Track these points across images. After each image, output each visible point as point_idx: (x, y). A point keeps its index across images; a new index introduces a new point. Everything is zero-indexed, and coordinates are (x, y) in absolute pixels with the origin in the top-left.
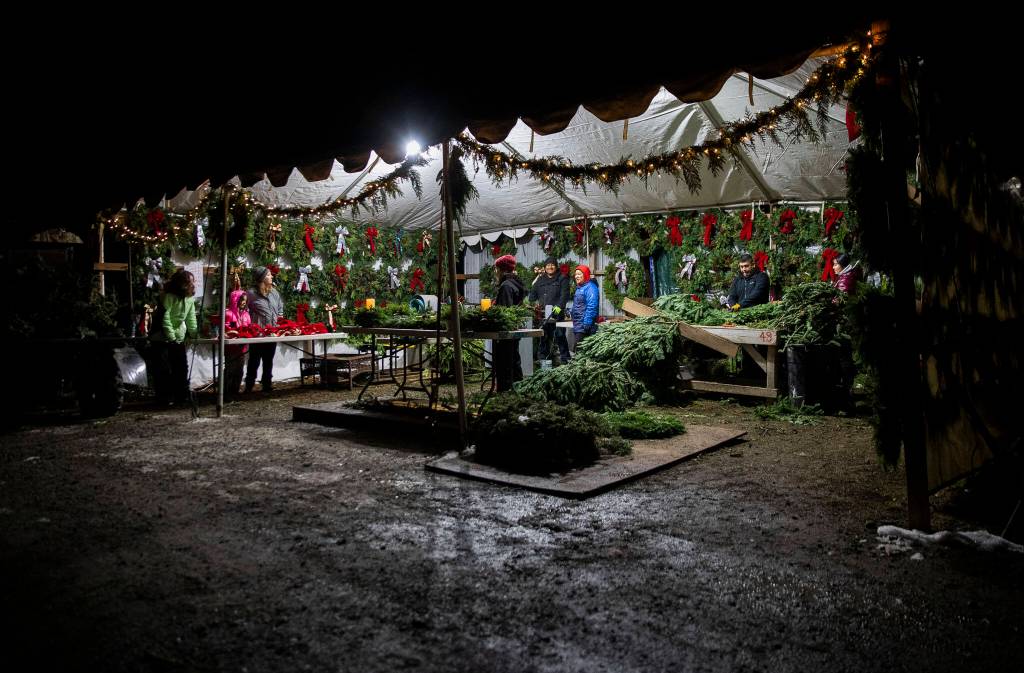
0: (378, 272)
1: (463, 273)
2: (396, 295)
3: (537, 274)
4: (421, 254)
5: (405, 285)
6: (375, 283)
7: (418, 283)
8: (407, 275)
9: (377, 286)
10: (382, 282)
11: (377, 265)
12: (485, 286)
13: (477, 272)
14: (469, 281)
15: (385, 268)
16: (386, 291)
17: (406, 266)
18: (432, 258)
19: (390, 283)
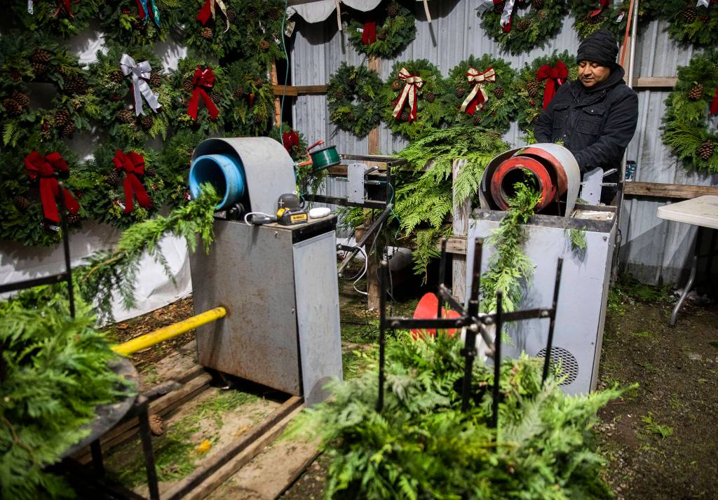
0: (93, 70)
1: (289, 83)
2: (153, 132)
3: (474, 83)
4: (208, 32)
5: (174, 106)
6: (87, 100)
7: (206, 104)
8: (177, 82)
9: (91, 109)
10: (106, 97)
11: (90, 53)
12: (342, 109)
13: (321, 80)
14: (301, 99)
15: (115, 60)
16: (121, 121)
17: (172, 61)
18: (233, 45)
19: (130, 99)
